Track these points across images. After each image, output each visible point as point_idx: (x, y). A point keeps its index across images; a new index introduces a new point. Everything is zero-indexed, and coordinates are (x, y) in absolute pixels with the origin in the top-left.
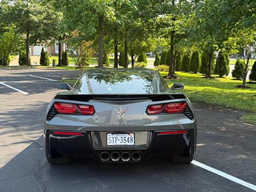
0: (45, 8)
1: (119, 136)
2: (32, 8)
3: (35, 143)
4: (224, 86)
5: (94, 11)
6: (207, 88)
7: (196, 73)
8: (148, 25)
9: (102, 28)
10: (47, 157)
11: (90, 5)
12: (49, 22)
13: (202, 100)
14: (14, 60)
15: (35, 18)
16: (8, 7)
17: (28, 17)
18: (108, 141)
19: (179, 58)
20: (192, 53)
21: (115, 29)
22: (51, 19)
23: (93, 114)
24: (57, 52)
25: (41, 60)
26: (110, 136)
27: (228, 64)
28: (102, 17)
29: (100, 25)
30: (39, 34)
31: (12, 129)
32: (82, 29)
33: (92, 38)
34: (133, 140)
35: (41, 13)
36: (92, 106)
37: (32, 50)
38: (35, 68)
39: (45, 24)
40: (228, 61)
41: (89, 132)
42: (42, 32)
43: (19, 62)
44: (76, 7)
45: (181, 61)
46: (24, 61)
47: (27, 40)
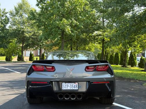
0: (33, 30)
1: (69, 84)
2: (26, 30)
3: (22, 95)
4: (133, 70)
5: (59, 28)
6: (124, 71)
7: (117, 65)
8: (90, 37)
9: (63, 38)
10: (27, 97)
11: (57, 25)
12: (35, 37)
13: (120, 76)
14: (15, 59)
15: (27, 35)
16: (13, 29)
17: (23, 34)
18: (63, 87)
19: (107, 57)
20: (115, 54)
21: (71, 40)
22: (36, 36)
23: (54, 71)
24: (39, 54)
25: (29, 58)
26: (64, 84)
27: (136, 59)
28: (63, 31)
29: (62, 36)
30: (29, 44)
31: (10, 88)
32: (52, 38)
33: (58, 44)
34: (77, 86)
35: (30, 32)
36: (54, 66)
37: (25, 53)
38: (26, 62)
39: (32, 38)
40: (136, 58)
41: (52, 82)
42: (30, 43)
43: (17, 59)
44: (49, 26)
45: (109, 59)
46: (20, 59)
47: (22, 47)
